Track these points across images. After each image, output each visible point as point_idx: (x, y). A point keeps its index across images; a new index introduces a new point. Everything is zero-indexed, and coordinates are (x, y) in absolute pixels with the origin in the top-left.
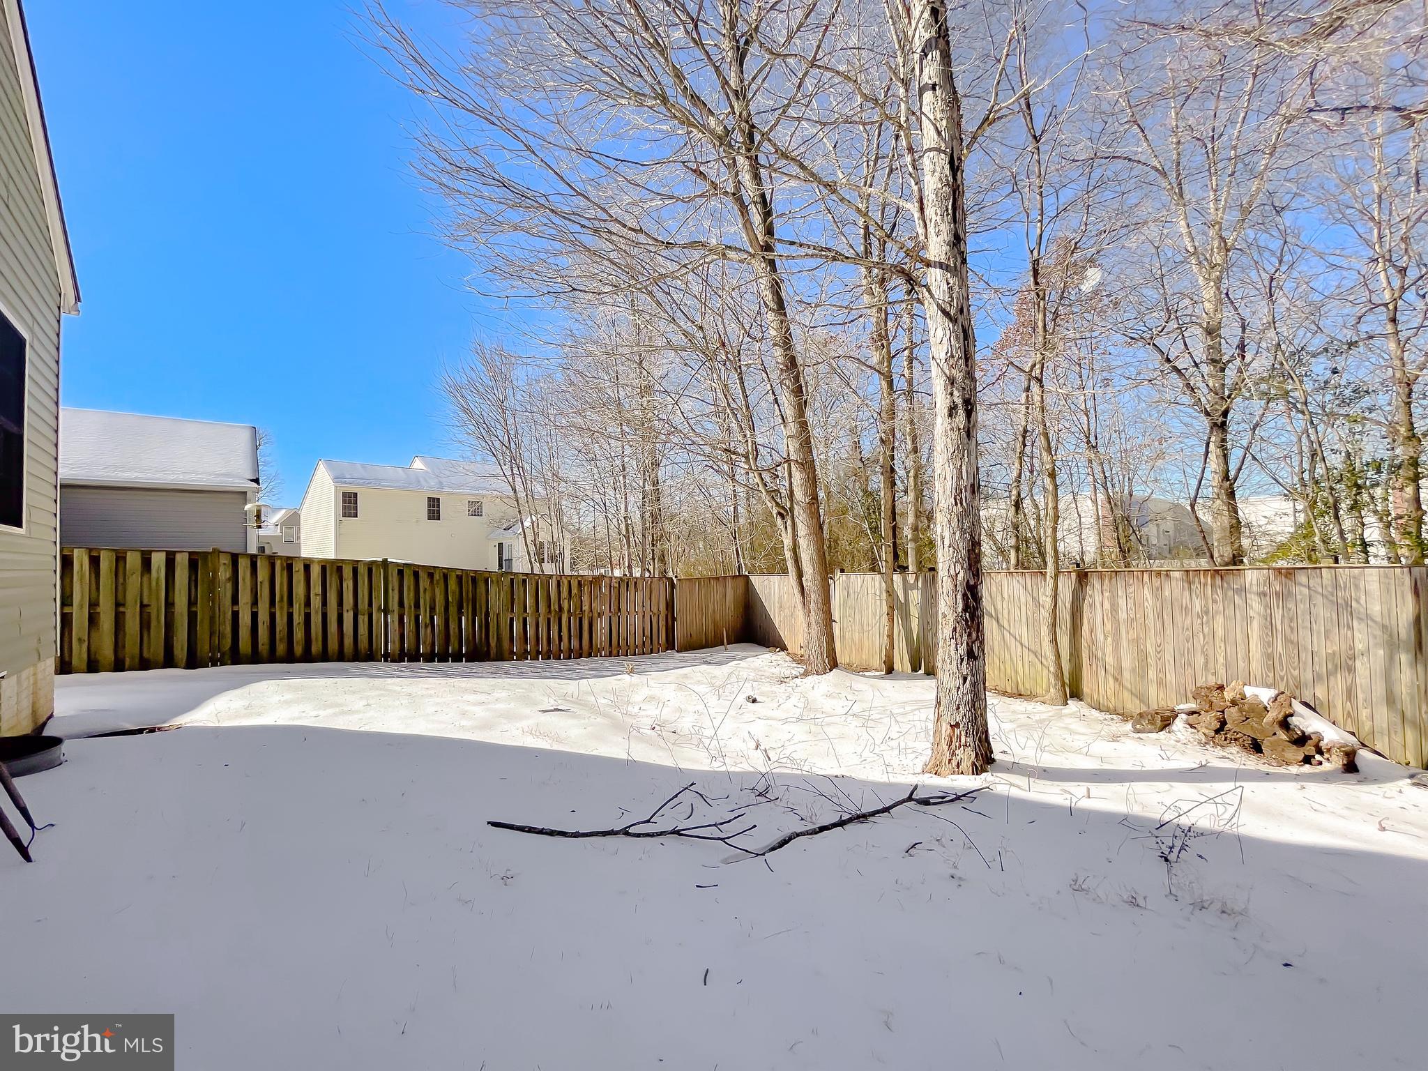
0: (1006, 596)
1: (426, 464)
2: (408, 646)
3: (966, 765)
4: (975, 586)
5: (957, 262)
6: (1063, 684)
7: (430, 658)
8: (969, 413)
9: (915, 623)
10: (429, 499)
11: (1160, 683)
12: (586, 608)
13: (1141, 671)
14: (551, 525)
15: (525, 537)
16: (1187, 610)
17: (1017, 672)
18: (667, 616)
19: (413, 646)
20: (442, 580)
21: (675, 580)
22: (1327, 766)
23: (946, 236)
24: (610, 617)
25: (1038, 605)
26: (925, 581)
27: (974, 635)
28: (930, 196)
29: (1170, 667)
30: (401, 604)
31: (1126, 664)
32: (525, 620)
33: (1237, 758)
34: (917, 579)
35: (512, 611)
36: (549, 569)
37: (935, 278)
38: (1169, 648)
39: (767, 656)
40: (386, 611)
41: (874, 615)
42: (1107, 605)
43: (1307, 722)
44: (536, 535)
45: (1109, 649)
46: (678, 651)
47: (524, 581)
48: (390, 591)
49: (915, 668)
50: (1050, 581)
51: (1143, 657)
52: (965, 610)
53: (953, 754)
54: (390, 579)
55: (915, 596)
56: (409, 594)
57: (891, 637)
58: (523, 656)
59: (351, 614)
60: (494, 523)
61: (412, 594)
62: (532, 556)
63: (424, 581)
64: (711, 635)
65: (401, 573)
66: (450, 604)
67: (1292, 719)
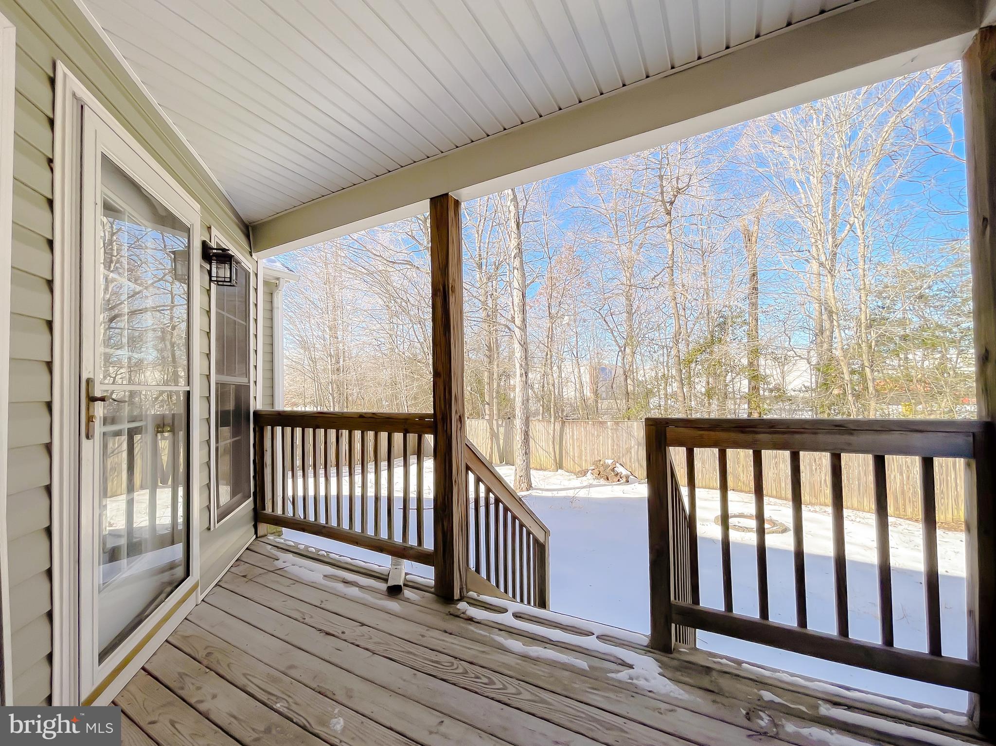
0: (537, 430)
4: (528, 431)
5: (523, 328)
6: (556, 463)
9: (501, 442)
11: (586, 460)
13: (580, 457)
16: (593, 435)
17: (541, 460)
22: (622, 481)
23: (520, 318)
25: (548, 433)
26: (506, 423)
27: (527, 447)
28: (516, 303)
29: (588, 455)
31: (576, 455)
33: (602, 481)
34: (503, 422)
37: (517, 330)
38: (588, 448)
41: (483, 439)
42: (571, 434)
43: (620, 469)
45: (571, 450)
49: (502, 461)
50: (552, 425)
51: (581, 450)
52: (524, 440)
55: (502, 430)
57: (491, 448)
67: (616, 469)
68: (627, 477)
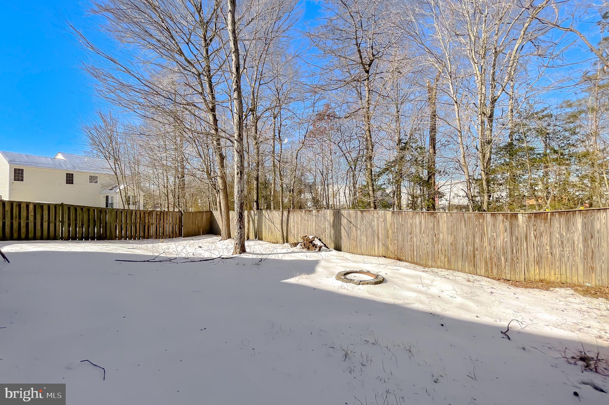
1: (64, 156)
2: (71, 235)
3: (238, 252)
4: (242, 213)
6: (284, 239)
7: (81, 239)
8: (241, 174)
9: (256, 225)
10: (67, 174)
11: (301, 236)
12: (147, 221)
13: (297, 235)
14: (134, 190)
15: (121, 194)
18: (179, 225)
19: (74, 234)
20: (87, 211)
21: (183, 212)
24: (156, 225)
27: (241, 223)
29: (302, 233)
30: (69, 219)
31: (295, 233)
32: (122, 226)
33: (305, 250)
35: (116, 222)
36: (132, 207)
38: (302, 228)
39: (215, 238)
40: (62, 222)
42: (293, 219)
43: (317, 242)
44: (126, 193)
45: (293, 229)
46: (183, 237)
47: (122, 212)
48: (64, 215)
49: (256, 238)
50: (281, 213)
52: (239, 218)
53: (236, 250)
54: (64, 210)
56: (72, 216)
57: (248, 229)
58: (120, 238)
59: (47, 223)
60: (104, 187)
61: (74, 216)
62: (124, 202)
63: (79, 211)
64: (197, 231)
65: (69, 208)
66: (90, 220)
67: (314, 242)
68: (320, 247)
